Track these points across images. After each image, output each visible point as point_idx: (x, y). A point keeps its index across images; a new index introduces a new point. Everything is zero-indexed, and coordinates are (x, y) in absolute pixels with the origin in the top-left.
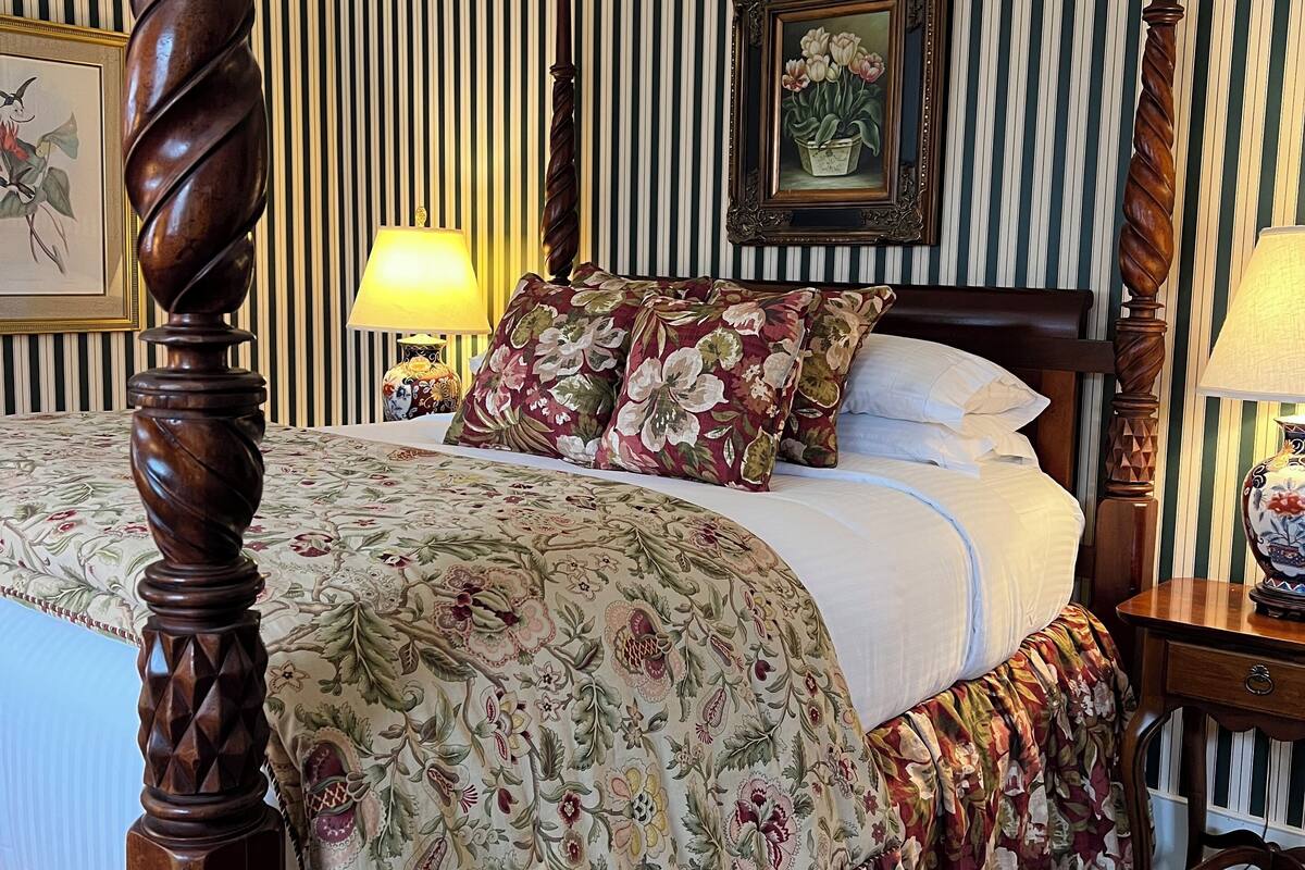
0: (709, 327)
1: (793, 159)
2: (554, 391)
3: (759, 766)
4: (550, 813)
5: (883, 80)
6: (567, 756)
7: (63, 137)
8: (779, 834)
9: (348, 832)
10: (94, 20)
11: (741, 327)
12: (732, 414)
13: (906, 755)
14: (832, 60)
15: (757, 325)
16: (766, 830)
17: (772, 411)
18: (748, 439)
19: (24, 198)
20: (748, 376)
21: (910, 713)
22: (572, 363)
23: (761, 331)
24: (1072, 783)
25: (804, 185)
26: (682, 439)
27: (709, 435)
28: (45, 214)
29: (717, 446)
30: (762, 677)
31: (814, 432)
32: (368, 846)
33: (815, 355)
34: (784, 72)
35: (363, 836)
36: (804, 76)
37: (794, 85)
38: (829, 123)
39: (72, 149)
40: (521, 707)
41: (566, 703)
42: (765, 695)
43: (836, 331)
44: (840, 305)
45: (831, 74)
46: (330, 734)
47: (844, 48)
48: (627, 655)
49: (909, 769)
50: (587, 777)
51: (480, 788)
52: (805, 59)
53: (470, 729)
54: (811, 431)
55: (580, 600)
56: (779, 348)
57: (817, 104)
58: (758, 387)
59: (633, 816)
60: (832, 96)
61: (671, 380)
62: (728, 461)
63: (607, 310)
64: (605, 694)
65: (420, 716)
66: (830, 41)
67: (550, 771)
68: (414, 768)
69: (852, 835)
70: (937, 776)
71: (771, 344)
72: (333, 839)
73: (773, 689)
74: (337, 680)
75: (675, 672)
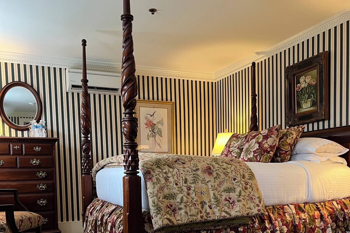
0: (258, 135)
1: (299, 106)
2: (232, 153)
3: (231, 193)
4: (185, 189)
5: (316, 85)
6: (189, 182)
7: (161, 122)
8: (234, 204)
9: (150, 181)
10: (167, 100)
11: (263, 133)
12: (260, 150)
13: (285, 211)
14: (306, 82)
15: (266, 133)
16: (231, 204)
17: (269, 150)
18: (262, 155)
19: (154, 134)
20: (264, 143)
21: (289, 205)
22: (236, 147)
23: (267, 134)
24: (342, 230)
25: (302, 111)
26: (250, 157)
27: (255, 155)
28: (157, 136)
29: (256, 157)
30: (235, 180)
31: (282, 156)
32: (152, 183)
33: (284, 140)
34: (297, 87)
35: (152, 182)
36: (301, 87)
37: (299, 89)
38: (306, 96)
39: (162, 124)
40: (182, 174)
41: (190, 175)
42: (235, 183)
43: (290, 135)
44: (291, 130)
45: (306, 85)
46: (150, 170)
47: (308, 79)
48: (204, 171)
49: (286, 214)
50: (192, 185)
51: (172, 182)
52: (301, 83)
53: (172, 175)
54: (282, 155)
55: (197, 163)
56: (271, 137)
57: (303, 93)
58: (266, 145)
59: (202, 194)
60: (306, 90)
61: (250, 146)
62: (258, 160)
63: (244, 136)
64: (198, 175)
65: (164, 171)
66: (305, 78)
67: (186, 182)
68: (162, 176)
69: (252, 209)
70: (293, 217)
71: (269, 136)
72: (148, 181)
73: (236, 182)
74: (153, 165)
75: (214, 175)
